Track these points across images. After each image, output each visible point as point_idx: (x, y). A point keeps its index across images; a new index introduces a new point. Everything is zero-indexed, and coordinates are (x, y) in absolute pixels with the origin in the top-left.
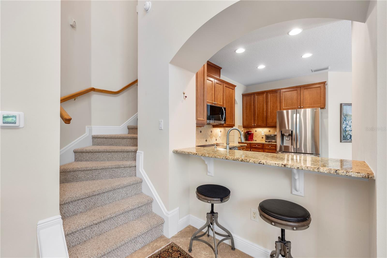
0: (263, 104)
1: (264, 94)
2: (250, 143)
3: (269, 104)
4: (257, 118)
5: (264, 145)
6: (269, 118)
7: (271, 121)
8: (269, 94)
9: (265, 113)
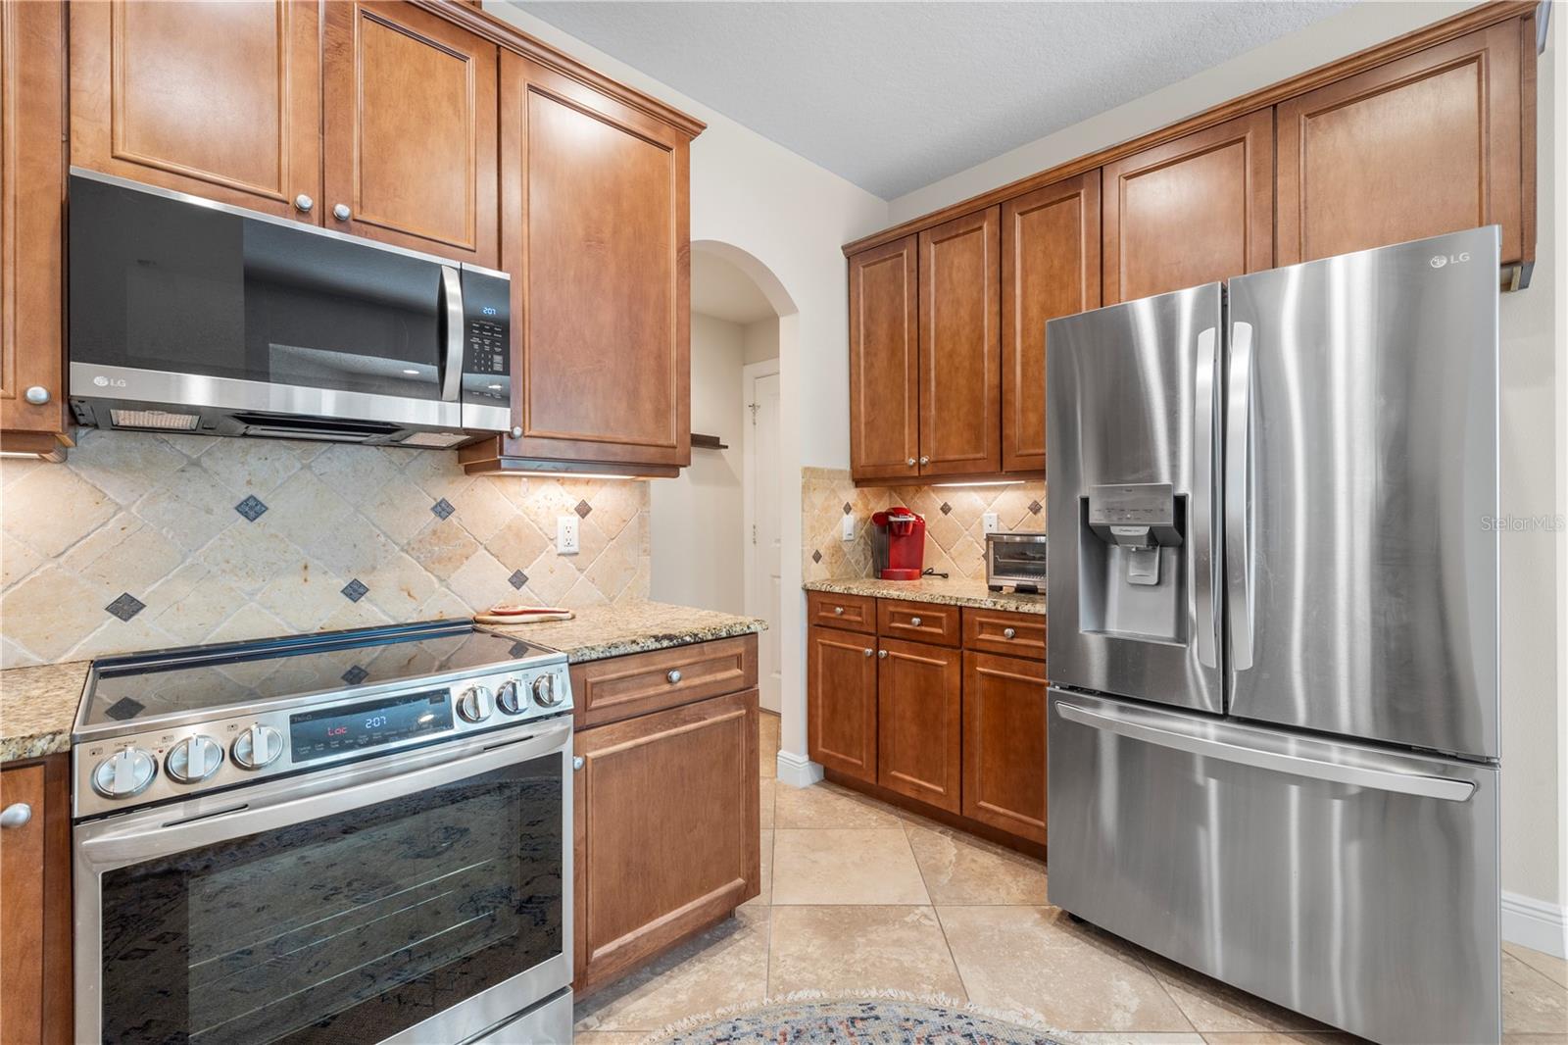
0: (980, 301)
1: (984, 218)
2: (876, 598)
3: (1018, 291)
4: (939, 409)
5: (965, 616)
6: (1018, 404)
7: (1031, 431)
8: (1018, 218)
9: (989, 368)
